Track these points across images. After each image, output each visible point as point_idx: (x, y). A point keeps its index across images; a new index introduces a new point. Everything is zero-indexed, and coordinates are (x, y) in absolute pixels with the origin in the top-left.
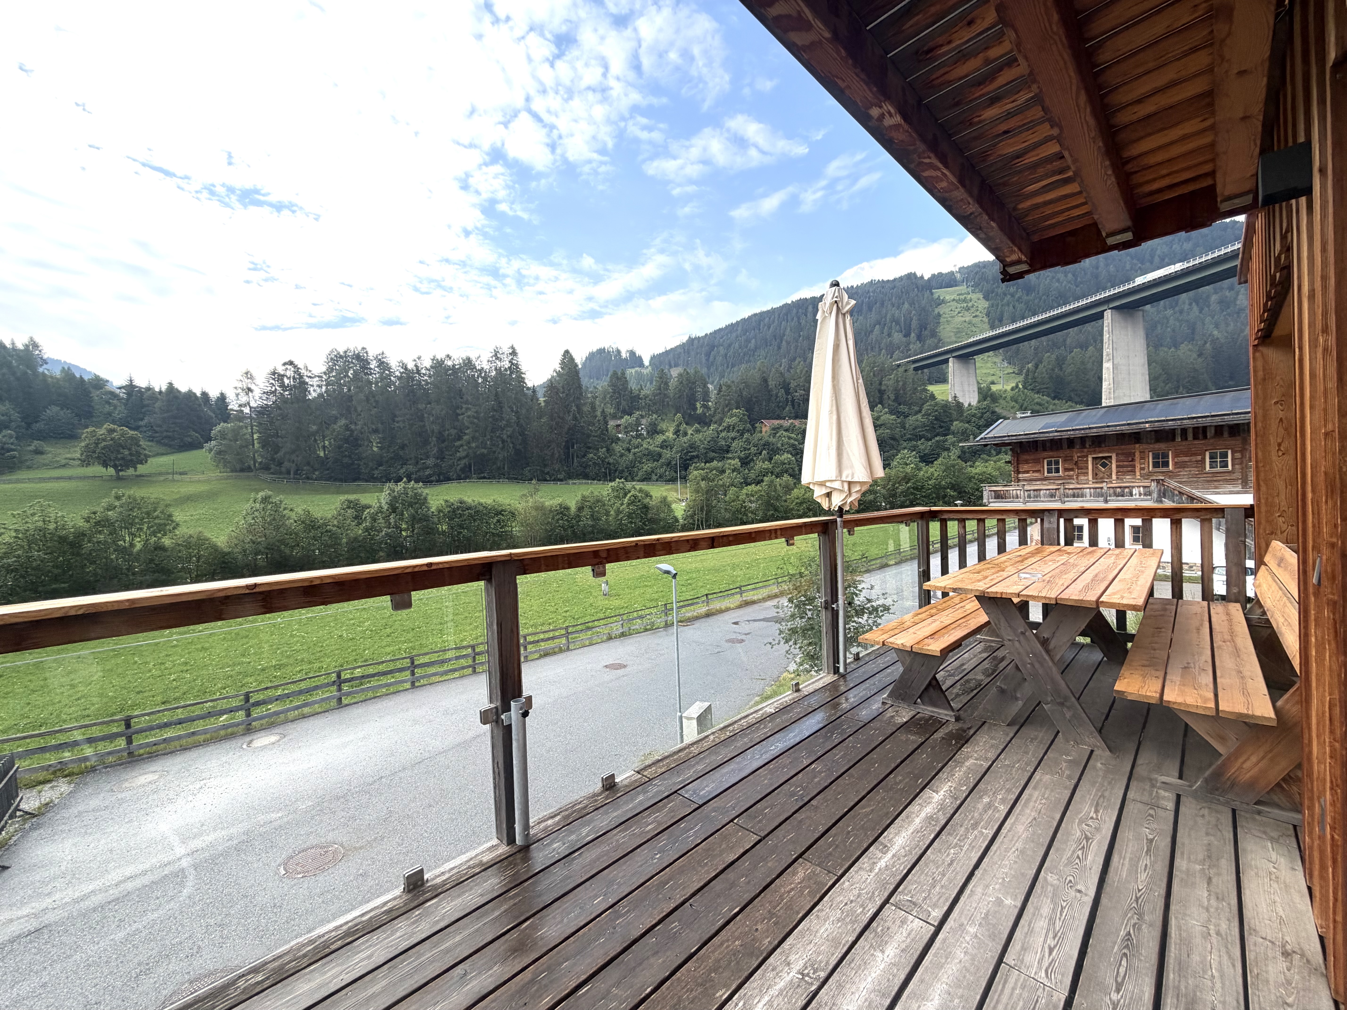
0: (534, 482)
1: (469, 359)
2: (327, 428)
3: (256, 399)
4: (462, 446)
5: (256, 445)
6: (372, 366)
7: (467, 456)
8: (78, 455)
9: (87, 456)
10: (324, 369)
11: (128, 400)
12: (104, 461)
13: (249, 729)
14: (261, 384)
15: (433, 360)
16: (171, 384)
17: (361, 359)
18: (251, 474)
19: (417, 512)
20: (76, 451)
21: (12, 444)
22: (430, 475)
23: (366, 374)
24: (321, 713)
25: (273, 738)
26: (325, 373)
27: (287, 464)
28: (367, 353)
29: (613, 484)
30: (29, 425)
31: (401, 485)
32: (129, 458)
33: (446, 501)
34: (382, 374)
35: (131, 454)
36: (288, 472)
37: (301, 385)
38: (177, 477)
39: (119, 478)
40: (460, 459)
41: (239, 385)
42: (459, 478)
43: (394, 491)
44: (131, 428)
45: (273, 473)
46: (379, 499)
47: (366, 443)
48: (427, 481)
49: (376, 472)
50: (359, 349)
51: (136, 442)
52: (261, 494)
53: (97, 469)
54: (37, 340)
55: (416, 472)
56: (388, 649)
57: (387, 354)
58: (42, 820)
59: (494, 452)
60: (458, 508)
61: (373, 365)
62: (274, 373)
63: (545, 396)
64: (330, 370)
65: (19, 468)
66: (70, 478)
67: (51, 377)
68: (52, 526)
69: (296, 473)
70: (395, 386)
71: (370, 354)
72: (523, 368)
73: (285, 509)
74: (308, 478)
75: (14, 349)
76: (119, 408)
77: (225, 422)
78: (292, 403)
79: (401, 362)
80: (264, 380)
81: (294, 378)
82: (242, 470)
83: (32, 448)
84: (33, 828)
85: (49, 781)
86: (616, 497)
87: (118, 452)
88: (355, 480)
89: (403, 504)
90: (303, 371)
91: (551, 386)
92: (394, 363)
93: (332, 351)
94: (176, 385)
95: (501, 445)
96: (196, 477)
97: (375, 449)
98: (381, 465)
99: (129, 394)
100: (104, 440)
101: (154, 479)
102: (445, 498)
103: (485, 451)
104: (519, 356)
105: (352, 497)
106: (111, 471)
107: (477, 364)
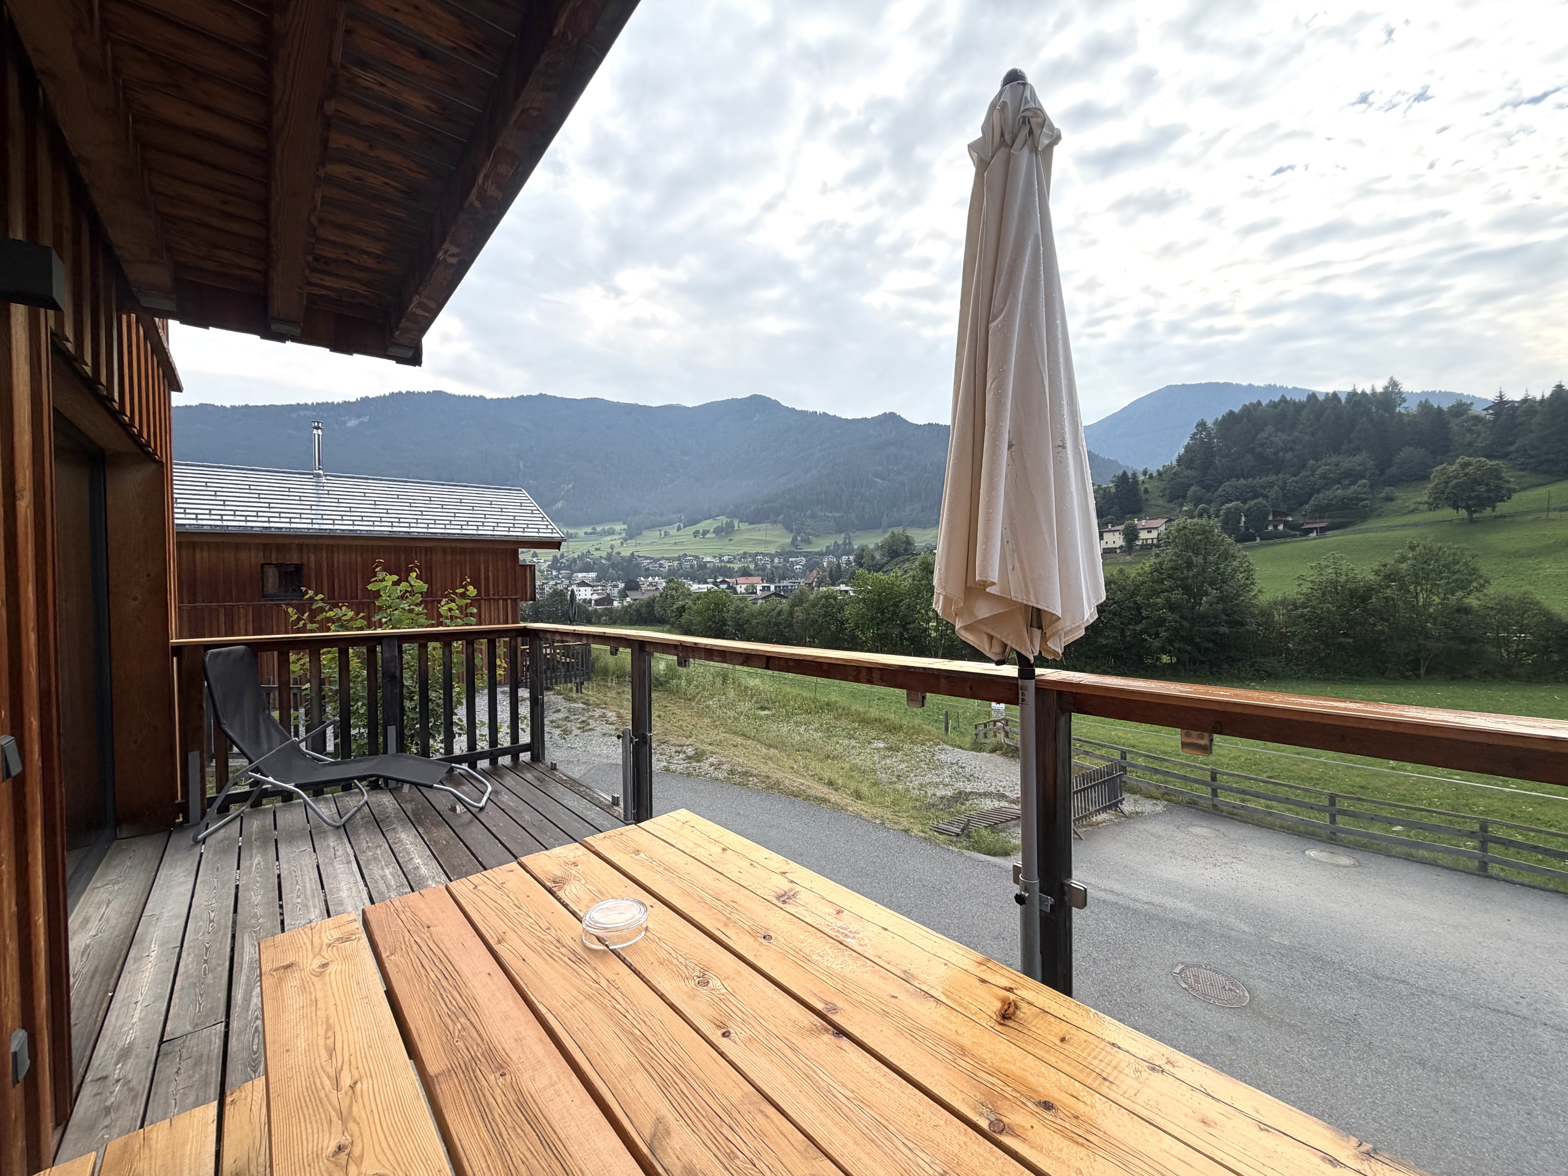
8: (1425, 498)
9: (1435, 498)
11: (1495, 421)
12: (1455, 502)
13: (1330, 840)
16: (1560, 387)
20: (1424, 495)
21: (1365, 493)
25: (1345, 861)
30: (1382, 472)
32: (1486, 495)
35: (1488, 491)
38: (1553, 515)
39: (1472, 521)
44: (1494, 458)
51: (1495, 473)
53: (1448, 513)
54: (1397, 379)
65: (1370, 517)
66: (1416, 525)
67: (1408, 415)
68: (1343, 579)
75: (1374, 393)
76: (1483, 435)
83: (1383, 495)
87: (1473, 490)
99: (1497, 415)
100: (1456, 478)
101: (1519, 519)
106: (1463, 513)
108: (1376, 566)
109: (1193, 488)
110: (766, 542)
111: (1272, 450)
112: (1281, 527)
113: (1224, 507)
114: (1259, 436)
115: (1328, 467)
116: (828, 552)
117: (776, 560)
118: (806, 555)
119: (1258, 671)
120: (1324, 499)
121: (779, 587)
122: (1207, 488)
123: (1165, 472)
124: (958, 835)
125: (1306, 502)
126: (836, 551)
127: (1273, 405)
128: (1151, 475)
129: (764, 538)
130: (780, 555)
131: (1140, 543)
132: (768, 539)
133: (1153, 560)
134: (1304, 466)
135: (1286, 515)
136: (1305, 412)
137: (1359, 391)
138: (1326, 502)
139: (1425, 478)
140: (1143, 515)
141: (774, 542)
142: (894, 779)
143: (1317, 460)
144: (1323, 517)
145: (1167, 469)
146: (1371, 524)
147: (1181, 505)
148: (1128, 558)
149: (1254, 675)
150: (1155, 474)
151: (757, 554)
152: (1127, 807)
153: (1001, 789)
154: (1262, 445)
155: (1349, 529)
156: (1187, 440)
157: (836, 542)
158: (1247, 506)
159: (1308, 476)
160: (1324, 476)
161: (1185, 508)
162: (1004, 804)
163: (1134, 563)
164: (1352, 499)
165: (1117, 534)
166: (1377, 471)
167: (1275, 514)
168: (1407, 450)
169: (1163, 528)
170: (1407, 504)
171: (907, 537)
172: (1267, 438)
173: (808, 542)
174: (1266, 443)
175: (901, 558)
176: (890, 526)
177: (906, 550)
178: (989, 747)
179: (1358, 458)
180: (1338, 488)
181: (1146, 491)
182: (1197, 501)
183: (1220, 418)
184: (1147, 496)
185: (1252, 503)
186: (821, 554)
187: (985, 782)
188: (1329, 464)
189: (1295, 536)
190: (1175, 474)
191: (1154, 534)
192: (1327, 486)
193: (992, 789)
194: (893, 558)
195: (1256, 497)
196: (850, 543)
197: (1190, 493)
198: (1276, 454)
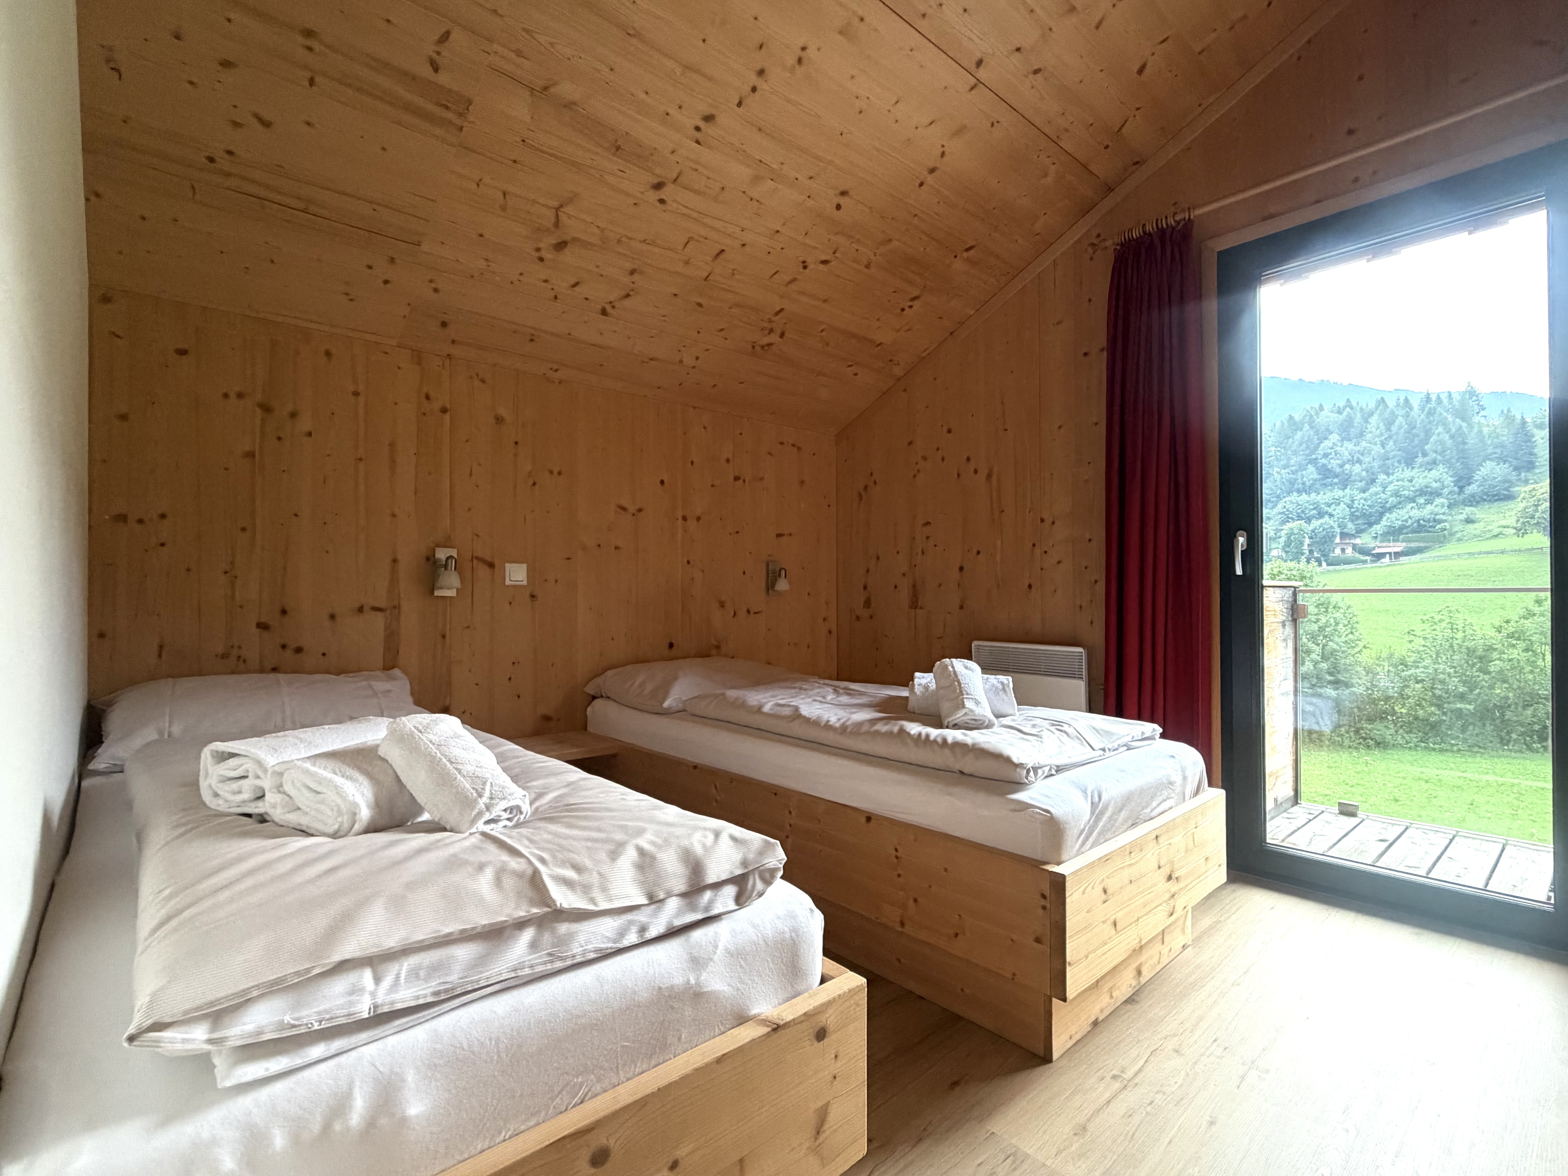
111: (1338, 462)
112: (1349, 551)
113: (1285, 527)
114: (1322, 445)
115: (1400, 483)
119: (1365, 739)
120: (1397, 520)
125: (1377, 522)
134: (1374, 481)
135: (1355, 537)
136: (1373, 420)
138: (1400, 523)
143: (1388, 474)
144: (1398, 541)
146: (1449, 550)
149: (1360, 743)
154: (1326, 456)
155: (1426, 555)
158: (1312, 527)
159: (1377, 494)
160: (1396, 494)
164: (1429, 521)
166: (1456, 489)
167: (1343, 535)
168: (1489, 465)
170: (1489, 528)
172: (1332, 448)
174: (1331, 454)
179: (1434, 474)
180: (1412, 507)
185: (1315, 523)
188: (1403, 480)
189: (1365, 562)
192: (1400, 505)
195: (1321, 515)
198: (1341, 466)
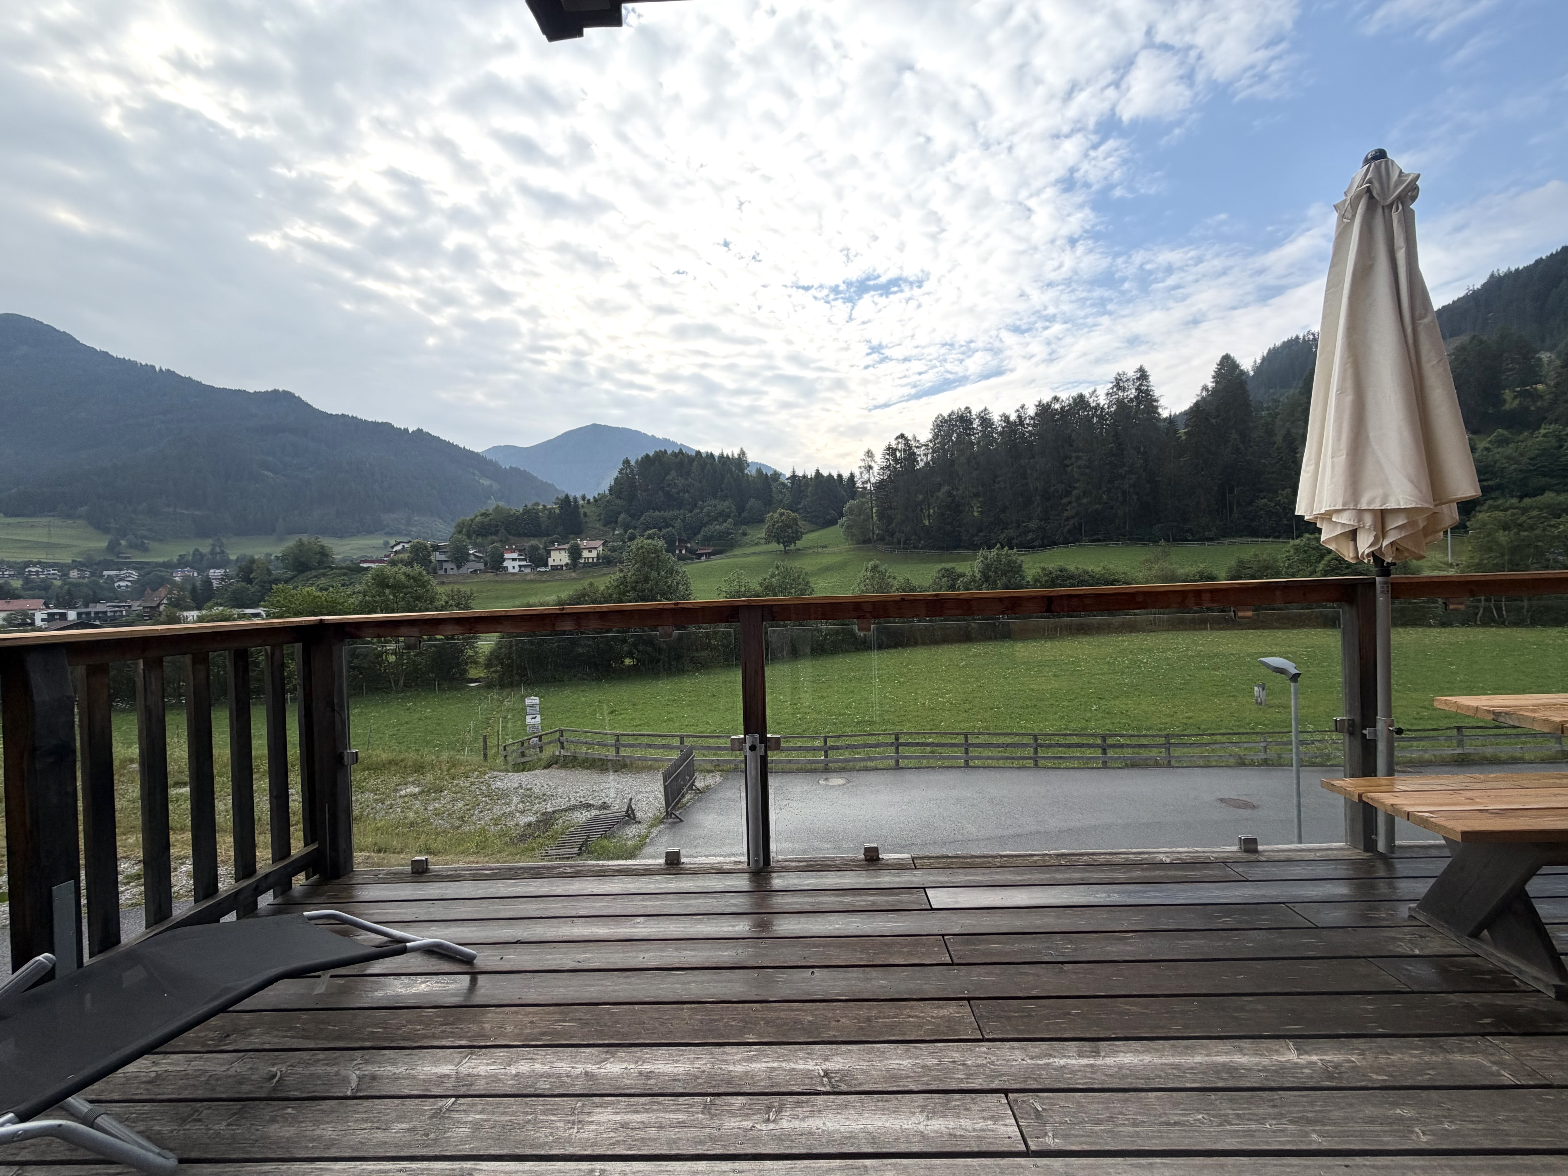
0: (1162, 542)
1: (1081, 397)
2: (932, 496)
3: (875, 476)
4: (1070, 503)
5: (875, 518)
6: (975, 426)
7: (1077, 514)
8: (763, 535)
9: (769, 535)
10: (930, 436)
11: (792, 488)
12: (778, 539)
13: (826, 770)
14: (879, 460)
15: (1039, 405)
17: (963, 420)
18: (870, 545)
19: (1010, 582)
20: (763, 532)
21: (732, 529)
22: (1033, 540)
23: (969, 435)
24: (880, 769)
25: (841, 781)
26: (931, 441)
27: (897, 535)
28: (970, 412)
29: (1298, 541)
30: (740, 515)
31: (994, 551)
32: (792, 535)
33: (1044, 569)
34: (983, 432)
35: (793, 533)
36: (899, 543)
37: (911, 456)
38: (820, 550)
39: (786, 552)
40: (1068, 519)
41: (863, 464)
42: (1066, 542)
43: (986, 559)
44: (793, 511)
45: (887, 544)
46: (972, 567)
47: (967, 508)
48: (1027, 547)
49: (976, 539)
50: (963, 409)
51: (796, 522)
52: (871, 563)
53: (774, 546)
54: (744, 449)
55: (1017, 536)
56: (963, 725)
57: (990, 409)
58: (704, 796)
59: (1112, 508)
60: (1057, 577)
61: (976, 424)
62: (889, 448)
63: (1186, 426)
64: (936, 436)
65: (735, 547)
66: (760, 553)
67: (751, 476)
69: (905, 543)
70: (997, 443)
71: (974, 413)
72: (1157, 393)
73: (889, 577)
74: (915, 548)
75: (733, 458)
76: (787, 495)
77: (853, 499)
78: (903, 475)
79: (1004, 415)
80: (881, 456)
81: (905, 451)
82: (864, 542)
83: (741, 531)
84: (700, 800)
85: (712, 772)
86: (1302, 561)
87: (785, 531)
88: (955, 548)
89: (996, 572)
90: (912, 443)
91: (1197, 411)
92: (996, 418)
93: (938, 418)
94: (821, 471)
95: (1121, 499)
96: (832, 550)
97: (976, 514)
98: (980, 531)
99: (793, 483)
100: (778, 522)
101: (806, 552)
102: (1042, 565)
103: (1099, 507)
104: (1151, 379)
105: (948, 566)
106: (782, 546)
107: (1091, 400)
108: (760, 580)
109: (622, 516)
110: (49, 547)
111: (675, 490)
112: (684, 552)
113: (646, 533)
114: (667, 477)
115: (710, 508)
116: (182, 563)
117: (74, 574)
118: (138, 567)
120: (709, 531)
121: (88, 614)
122: (632, 516)
123: (600, 499)
124: (579, 854)
125: (699, 533)
126: (199, 562)
127: (675, 455)
128: (589, 500)
129: (45, 540)
130: (82, 564)
131: (582, 561)
132: (54, 540)
133: (618, 575)
134: (696, 505)
135: (687, 542)
136: (695, 463)
137: (725, 455)
138: (710, 534)
139: (762, 521)
140: (583, 536)
141: (68, 546)
142: (458, 823)
143: (703, 502)
144: (709, 545)
145: (602, 496)
146: (737, 551)
147: (614, 530)
148: (573, 574)
150: (592, 500)
151: (27, 564)
152: (699, 784)
153: (582, 799)
154: (669, 485)
155: (724, 555)
156: (615, 474)
157: (197, 550)
158: (662, 533)
159: (698, 513)
160: (708, 514)
161: (617, 532)
162: (594, 813)
163: (580, 579)
164: (725, 533)
165: (563, 552)
166: (737, 514)
167: (680, 541)
168: (752, 501)
169: (601, 549)
170: (754, 539)
171: (322, 547)
172: (672, 480)
173: (144, 549)
174: (671, 484)
175: (314, 573)
176: (290, 532)
177: (320, 563)
178: (543, 763)
179: (727, 503)
180: (716, 524)
181: (585, 514)
182: (626, 527)
183: (640, 459)
184: (587, 519)
185: (665, 531)
186: (169, 566)
187: (561, 797)
188: (710, 506)
189: (692, 559)
190: (608, 501)
191: (594, 554)
192: (709, 522)
193: (573, 802)
194: (302, 572)
196: (222, 552)
197: (620, 519)
198: (678, 493)
